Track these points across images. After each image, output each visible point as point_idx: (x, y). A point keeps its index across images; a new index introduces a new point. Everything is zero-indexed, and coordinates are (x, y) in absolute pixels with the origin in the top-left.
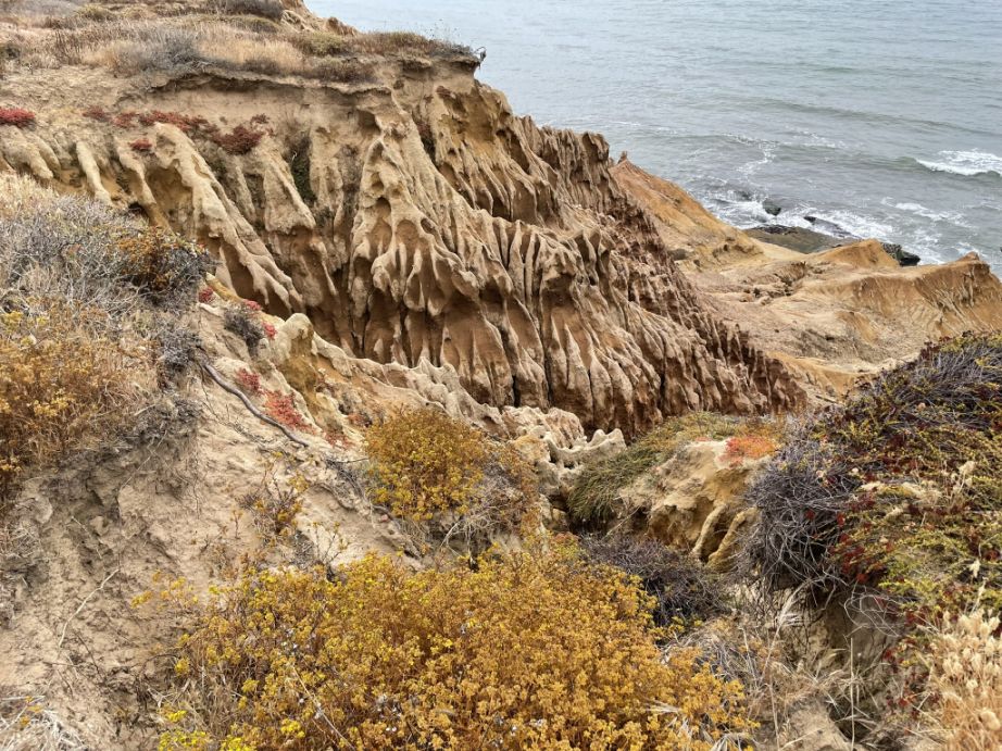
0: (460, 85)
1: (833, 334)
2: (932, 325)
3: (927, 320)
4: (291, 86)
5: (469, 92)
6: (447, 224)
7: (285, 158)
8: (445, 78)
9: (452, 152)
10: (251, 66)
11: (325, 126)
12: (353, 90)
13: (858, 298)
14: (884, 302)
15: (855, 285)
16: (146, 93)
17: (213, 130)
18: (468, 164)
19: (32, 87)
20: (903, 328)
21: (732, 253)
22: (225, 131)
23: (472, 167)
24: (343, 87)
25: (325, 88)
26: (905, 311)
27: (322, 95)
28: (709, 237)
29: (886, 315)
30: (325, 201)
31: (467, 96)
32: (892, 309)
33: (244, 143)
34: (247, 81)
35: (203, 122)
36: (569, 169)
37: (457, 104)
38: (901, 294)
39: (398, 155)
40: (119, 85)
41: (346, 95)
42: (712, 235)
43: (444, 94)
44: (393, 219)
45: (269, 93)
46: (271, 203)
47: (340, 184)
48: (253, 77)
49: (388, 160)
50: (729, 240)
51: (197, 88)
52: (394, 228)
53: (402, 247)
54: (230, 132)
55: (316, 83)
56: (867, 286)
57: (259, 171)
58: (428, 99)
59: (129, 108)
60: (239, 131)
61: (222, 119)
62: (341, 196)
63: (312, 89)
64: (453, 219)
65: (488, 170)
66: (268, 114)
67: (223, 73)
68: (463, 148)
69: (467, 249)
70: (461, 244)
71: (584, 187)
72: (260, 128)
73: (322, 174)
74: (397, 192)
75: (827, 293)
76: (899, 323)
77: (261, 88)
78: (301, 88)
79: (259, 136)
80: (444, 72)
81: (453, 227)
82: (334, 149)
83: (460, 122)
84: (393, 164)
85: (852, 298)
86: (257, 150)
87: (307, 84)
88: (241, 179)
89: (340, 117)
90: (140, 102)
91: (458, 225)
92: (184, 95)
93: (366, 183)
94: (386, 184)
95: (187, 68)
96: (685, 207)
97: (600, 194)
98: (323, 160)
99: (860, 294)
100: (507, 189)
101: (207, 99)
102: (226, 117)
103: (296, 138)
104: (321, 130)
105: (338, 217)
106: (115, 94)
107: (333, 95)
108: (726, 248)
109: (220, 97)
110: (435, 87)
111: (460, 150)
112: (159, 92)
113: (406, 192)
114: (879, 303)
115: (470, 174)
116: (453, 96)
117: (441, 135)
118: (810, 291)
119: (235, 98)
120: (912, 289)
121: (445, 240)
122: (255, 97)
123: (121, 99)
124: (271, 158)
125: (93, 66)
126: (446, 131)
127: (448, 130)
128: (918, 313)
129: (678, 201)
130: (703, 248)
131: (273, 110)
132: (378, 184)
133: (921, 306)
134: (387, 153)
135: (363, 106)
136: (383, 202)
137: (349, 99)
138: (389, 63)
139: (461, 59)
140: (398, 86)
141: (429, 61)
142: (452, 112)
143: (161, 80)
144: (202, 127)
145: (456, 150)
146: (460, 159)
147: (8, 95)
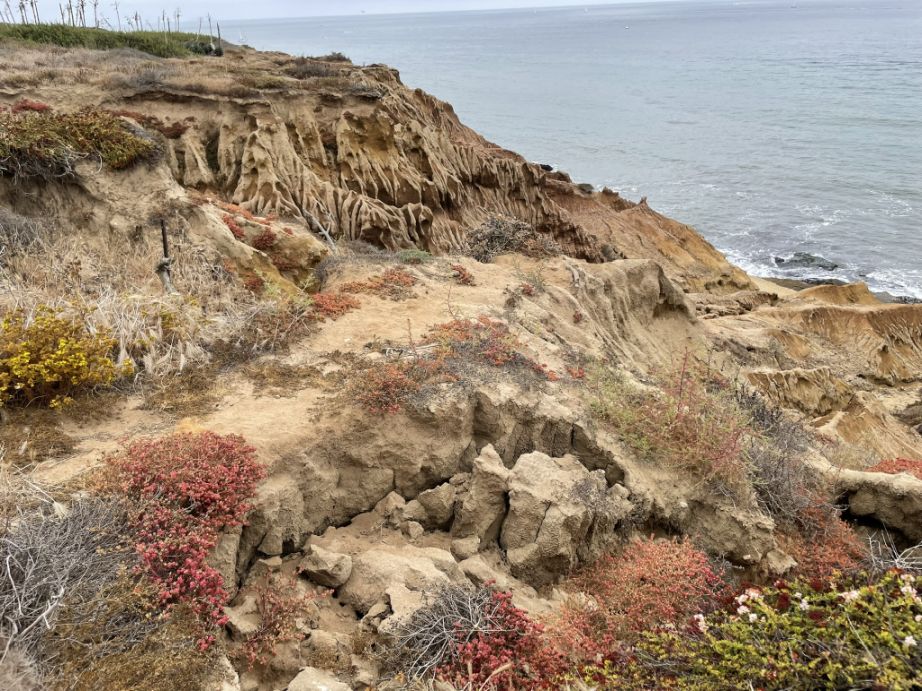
0: (362, 111)
1: (755, 345)
2: (875, 352)
3: (870, 348)
4: (211, 100)
5: (368, 116)
6: (297, 189)
7: (203, 143)
8: (352, 106)
9: (350, 155)
10: (189, 88)
11: (229, 125)
12: (245, 102)
13: (808, 324)
14: (833, 329)
15: (806, 313)
16: (119, 100)
17: (161, 123)
18: (363, 163)
19: (54, 93)
20: (846, 352)
21: (726, 288)
22: (167, 125)
23: (366, 166)
24: (240, 101)
25: (230, 102)
26: (852, 338)
27: (229, 105)
28: (705, 272)
29: (834, 341)
30: (224, 170)
31: (367, 119)
32: (840, 336)
33: (177, 132)
34: (184, 96)
35: (155, 119)
36: (507, 189)
37: (359, 123)
38: (852, 324)
39: (269, 143)
40: (103, 94)
41: (241, 106)
42: (707, 270)
43: (349, 117)
44: (260, 182)
45: (199, 104)
46: (188, 168)
47: (233, 160)
48: (188, 94)
49: (260, 145)
50: (725, 276)
51: (156, 100)
52: (259, 187)
53: (262, 198)
54: (170, 125)
55: (226, 99)
56: (818, 315)
57: (183, 149)
58: (338, 119)
59: (108, 107)
60: (176, 125)
61: (167, 118)
62: (234, 166)
63: (224, 102)
64: (302, 185)
65: (379, 170)
66: (196, 116)
67: (170, 91)
68: (360, 152)
69: (308, 205)
70: (305, 200)
71: (520, 204)
72: (188, 124)
73: (223, 153)
74: (263, 165)
75: (778, 317)
76: (844, 348)
77: (194, 101)
78: (217, 101)
79: (185, 129)
80: (351, 102)
81: (301, 191)
82: (232, 138)
83: (360, 136)
84: (263, 148)
85: (801, 323)
86: (183, 137)
87: (221, 99)
88: (173, 152)
89: (240, 120)
90: (115, 105)
91: (305, 189)
92: (147, 103)
93: (245, 159)
94: (256, 159)
95: (149, 88)
96: (689, 245)
97: (535, 210)
98: (225, 145)
99: (810, 321)
100: (392, 183)
101: (161, 106)
102: (170, 117)
103: (212, 132)
104: (226, 127)
105: (230, 179)
106: (100, 99)
107: (235, 106)
108: (720, 283)
109: (169, 106)
110: (344, 112)
111: (357, 154)
112: (128, 100)
113: (270, 166)
114: (828, 330)
115: (364, 170)
116: (355, 118)
117: (342, 143)
118: (761, 314)
119: (178, 107)
120: (863, 321)
121: (294, 198)
122: (190, 106)
123: (103, 103)
124: (192, 143)
125: (93, 85)
126: (347, 141)
127: (348, 140)
128: (863, 341)
129: (684, 240)
130: (695, 280)
131: (199, 115)
132: (252, 160)
133: (868, 335)
134: (259, 140)
135: (250, 113)
136: (254, 171)
137: (244, 108)
138: (312, 95)
139: (363, 94)
140: (317, 110)
141: (340, 95)
142: (354, 129)
143: (130, 93)
144: (153, 122)
145: (354, 154)
146: (357, 160)
147: (38, 95)
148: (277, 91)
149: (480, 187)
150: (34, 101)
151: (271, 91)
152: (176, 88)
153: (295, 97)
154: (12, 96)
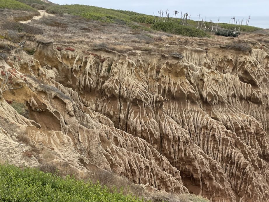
0: (172, 62)
7: (109, 65)
8: (170, 60)
9: (163, 76)
16: (92, 50)
18: (166, 80)
19: (78, 46)
23: (168, 81)
27: (118, 55)
31: (174, 65)
34: (109, 51)
37: (170, 66)
40: (89, 48)
43: (167, 63)
49: (117, 67)
54: (103, 59)
55: (118, 53)
58: (163, 64)
59: (88, 52)
61: (103, 57)
64: (124, 81)
65: (172, 83)
66: (110, 57)
72: (107, 59)
74: (116, 73)
78: (116, 53)
80: (170, 58)
83: (169, 70)
86: (104, 62)
88: (100, 66)
92: (100, 52)
94: (114, 71)
95: (101, 48)
104: (115, 61)
110: (166, 61)
111: (166, 77)
112: (95, 50)
115: (166, 82)
116: (169, 64)
117: (161, 72)
123: (88, 50)
127: (164, 71)
135: (120, 58)
136: (114, 75)
138: (159, 55)
139: (175, 56)
140: (160, 60)
141: (167, 56)
142: (168, 67)
143: (96, 49)
144: (100, 57)
145: (164, 76)
146: (165, 78)
147: (74, 47)
148: (148, 52)
149: (250, 103)
150: (72, 48)
151: (146, 52)
152: (108, 48)
153: (153, 55)
154: (67, 46)
